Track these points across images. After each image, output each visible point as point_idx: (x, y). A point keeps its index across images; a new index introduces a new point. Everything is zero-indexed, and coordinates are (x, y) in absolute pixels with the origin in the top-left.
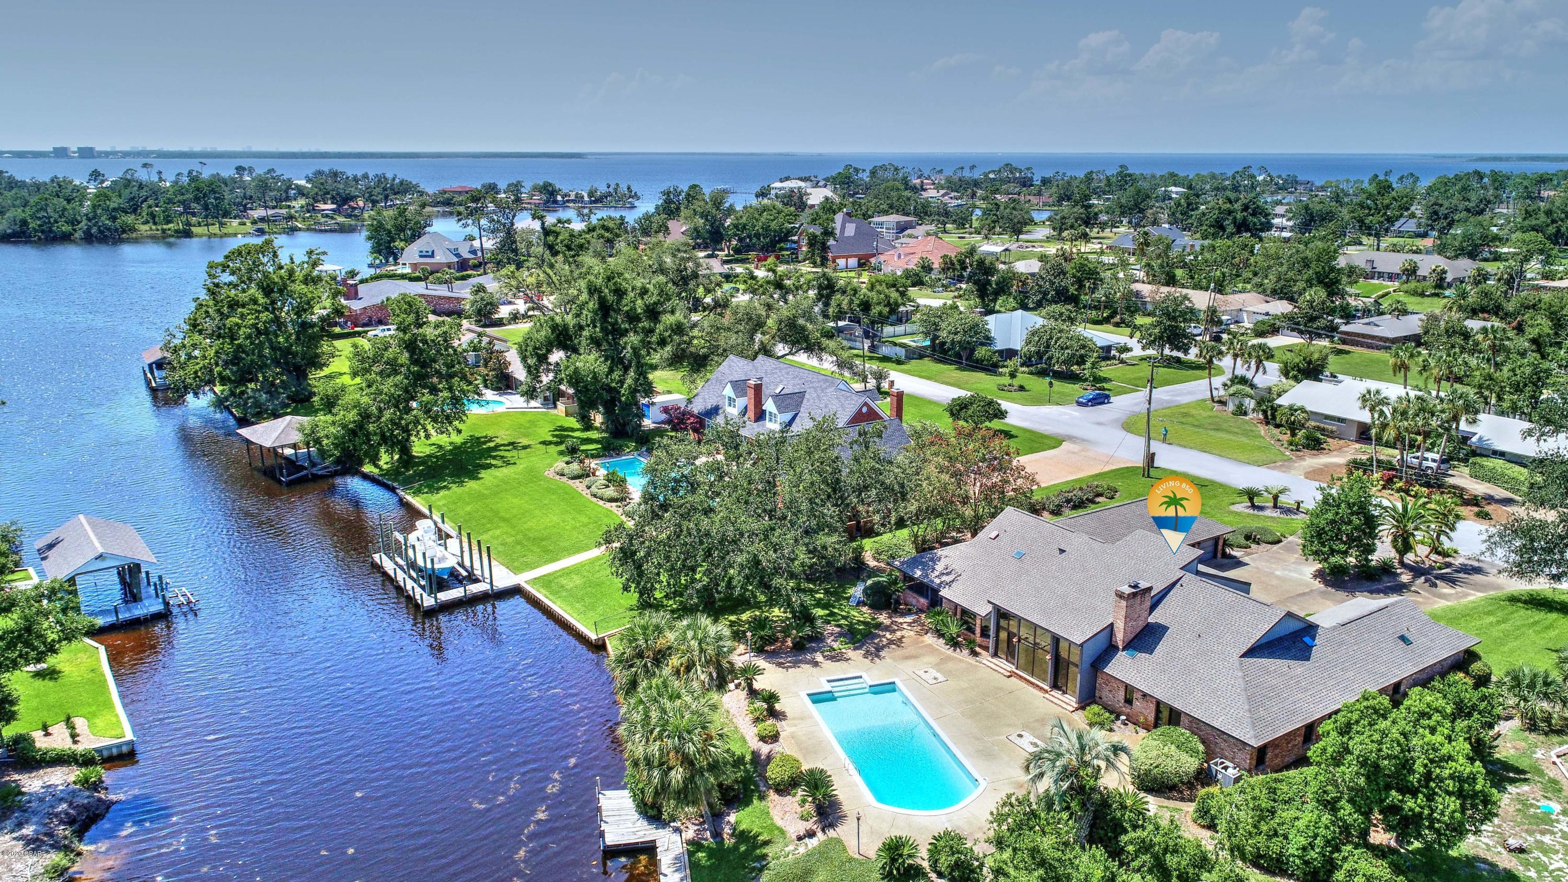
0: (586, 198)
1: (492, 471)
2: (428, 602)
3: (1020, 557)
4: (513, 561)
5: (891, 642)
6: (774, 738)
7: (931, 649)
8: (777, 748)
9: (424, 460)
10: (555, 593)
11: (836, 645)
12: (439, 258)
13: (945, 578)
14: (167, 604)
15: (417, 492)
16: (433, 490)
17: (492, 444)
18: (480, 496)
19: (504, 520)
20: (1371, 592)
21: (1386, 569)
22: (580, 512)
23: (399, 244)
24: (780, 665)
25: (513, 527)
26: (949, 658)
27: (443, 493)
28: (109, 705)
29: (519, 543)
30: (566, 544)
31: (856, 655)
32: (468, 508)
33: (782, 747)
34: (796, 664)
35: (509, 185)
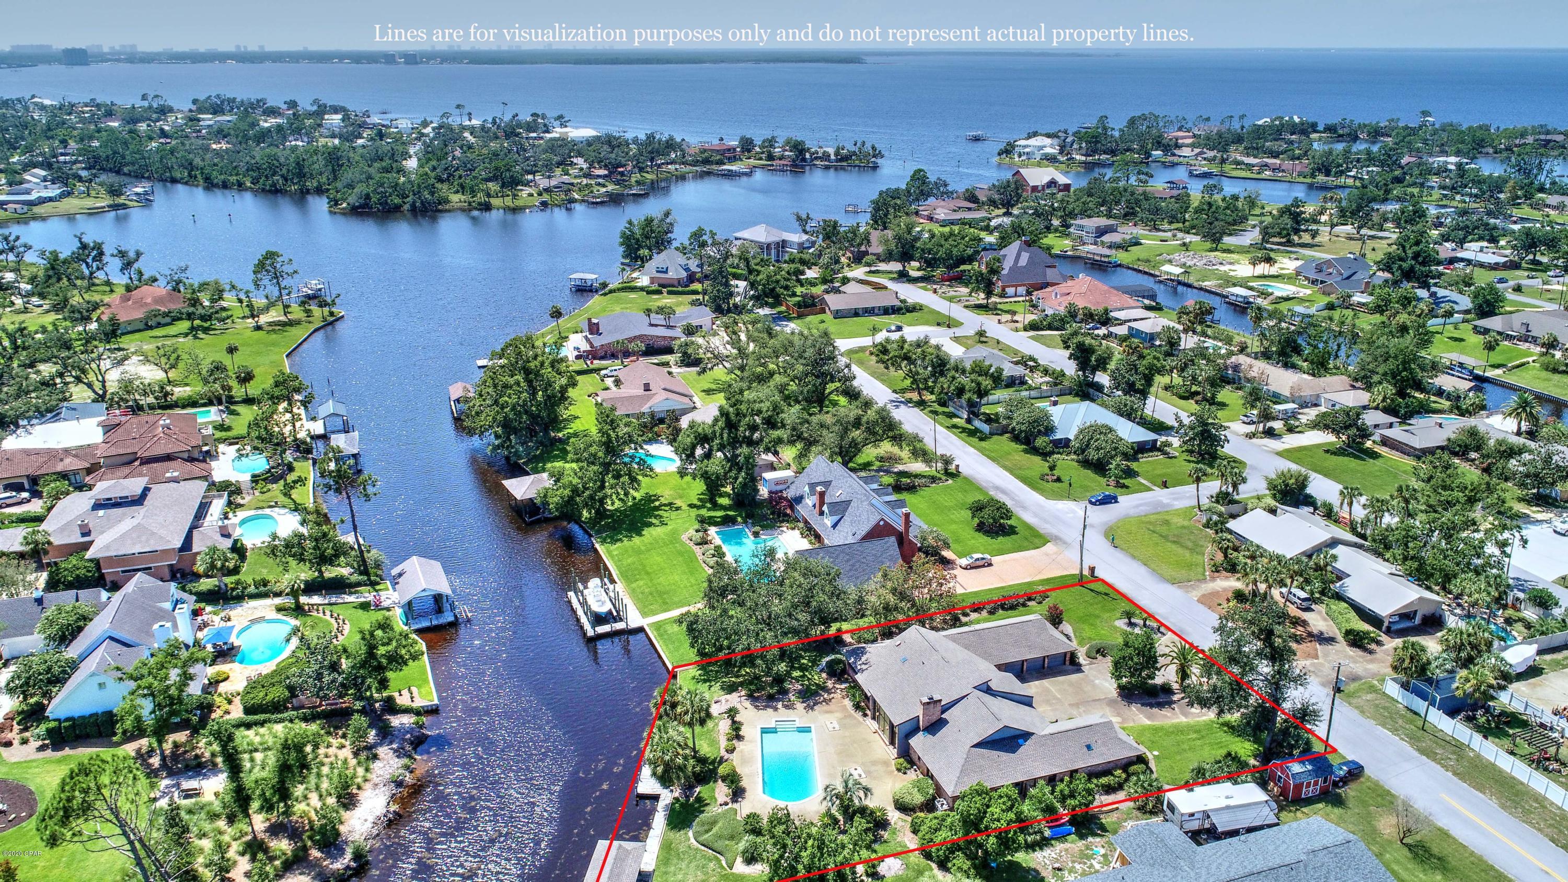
0: (833, 157)
1: (651, 529)
2: (590, 633)
3: (905, 661)
4: (645, 607)
5: (825, 700)
6: (731, 751)
7: (844, 708)
8: (731, 756)
9: (612, 514)
10: (661, 635)
11: (793, 698)
12: (671, 274)
13: (864, 667)
14: (456, 616)
15: (603, 542)
16: (614, 541)
17: (657, 503)
18: (638, 552)
19: (648, 573)
20: (1143, 705)
21: (1166, 689)
22: (692, 573)
23: (644, 252)
24: (756, 707)
25: (651, 580)
26: (851, 716)
27: (619, 544)
28: (426, 681)
29: (651, 594)
30: (676, 599)
31: (800, 706)
32: (629, 561)
33: (734, 757)
34: (766, 707)
35: (764, 142)
